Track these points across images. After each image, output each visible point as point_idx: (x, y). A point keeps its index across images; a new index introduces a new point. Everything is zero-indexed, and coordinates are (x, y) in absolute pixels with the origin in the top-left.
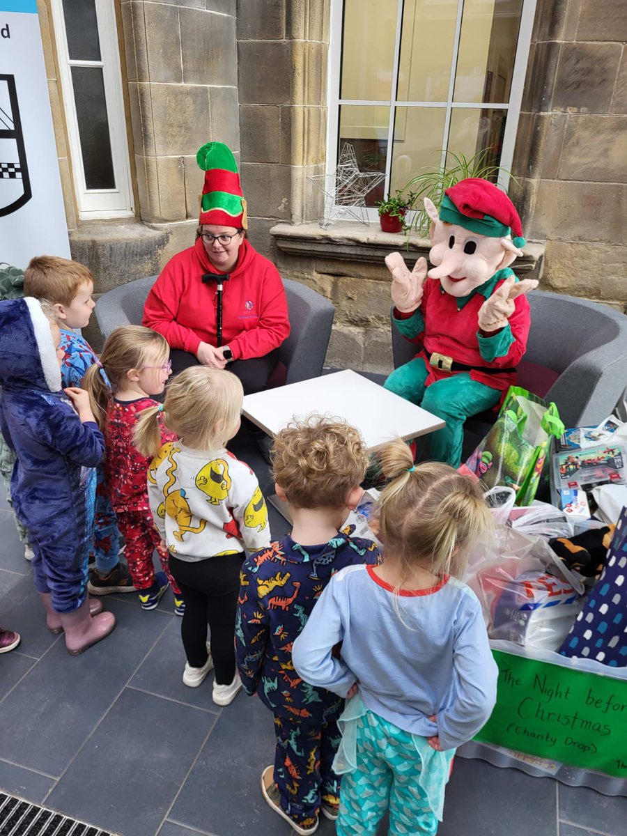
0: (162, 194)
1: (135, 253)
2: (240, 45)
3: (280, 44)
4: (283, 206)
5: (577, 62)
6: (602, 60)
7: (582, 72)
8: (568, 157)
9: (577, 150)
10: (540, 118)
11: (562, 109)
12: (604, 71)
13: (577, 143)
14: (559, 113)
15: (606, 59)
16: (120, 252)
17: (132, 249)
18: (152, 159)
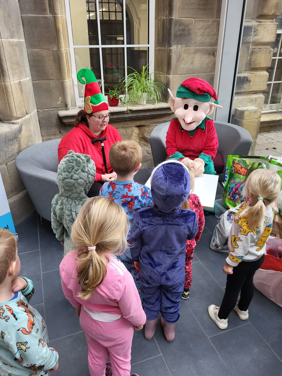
0: (16, 104)
1: (10, 139)
2: (23, 18)
3: (47, 17)
4: (60, 101)
5: (179, 26)
6: (188, 25)
7: (181, 30)
8: (180, 65)
9: (183, 62)
10: (170, 50)
11: (176, 46)
12: (189, 30)
13: (183, 59)
14: (175, 47)
15: (189, 25)
16: (3, 141)
17: (8, 137)
18: (8, 84)
